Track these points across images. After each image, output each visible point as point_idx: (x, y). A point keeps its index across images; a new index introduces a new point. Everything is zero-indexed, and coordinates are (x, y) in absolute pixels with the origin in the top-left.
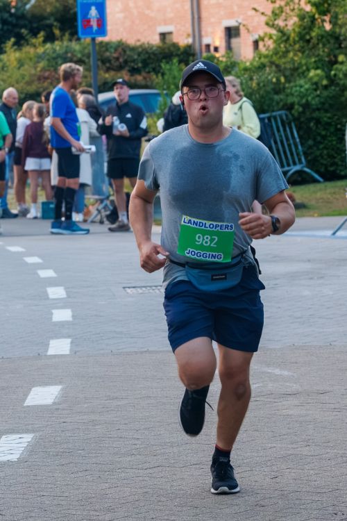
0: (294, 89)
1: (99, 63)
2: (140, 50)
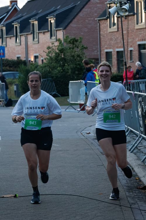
0: (54, 72)
2: (12, 61)
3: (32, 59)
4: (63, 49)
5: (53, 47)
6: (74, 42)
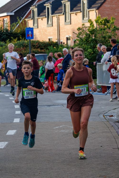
1: (32, 46)
3: (64, 40)
4: (94, 30)
5: (83, 28)
6: (106, 23)
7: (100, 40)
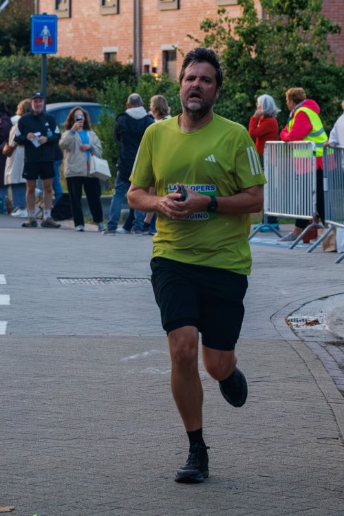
0: (221, 109)
1: (49, 77)
2: (86, 67)
3: (155, 61)
4: (255, 29)
5: (222, 22)
6: (296, 8)
7: (275, 63)
